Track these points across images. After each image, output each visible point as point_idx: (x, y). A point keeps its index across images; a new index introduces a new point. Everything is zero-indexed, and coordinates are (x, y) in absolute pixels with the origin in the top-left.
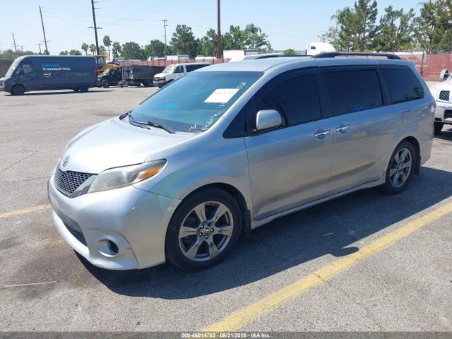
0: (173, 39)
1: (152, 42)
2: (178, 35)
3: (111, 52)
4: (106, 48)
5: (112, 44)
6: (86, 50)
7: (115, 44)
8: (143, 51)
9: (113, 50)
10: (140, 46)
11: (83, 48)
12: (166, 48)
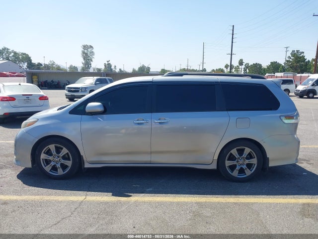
0: (287, 61)
1: (271, 63)
2: (292, 58)
3: (243, 69)
4: (240, 67)
5: (244, 64)
6: (227, 68)
7: (246, 64)
8: (265, 69)
9: (244, 68)
10: (262, 66)
11: (225, 67)
12: (281, 67)
